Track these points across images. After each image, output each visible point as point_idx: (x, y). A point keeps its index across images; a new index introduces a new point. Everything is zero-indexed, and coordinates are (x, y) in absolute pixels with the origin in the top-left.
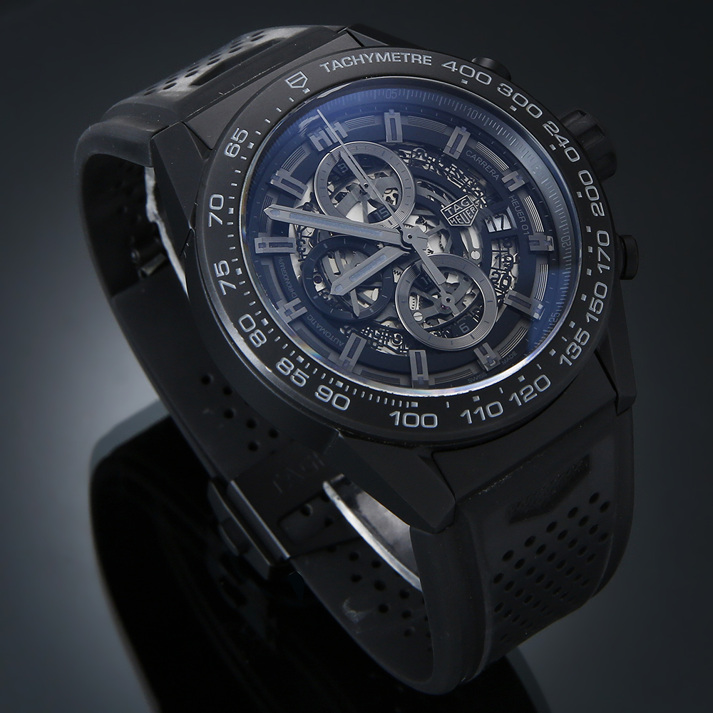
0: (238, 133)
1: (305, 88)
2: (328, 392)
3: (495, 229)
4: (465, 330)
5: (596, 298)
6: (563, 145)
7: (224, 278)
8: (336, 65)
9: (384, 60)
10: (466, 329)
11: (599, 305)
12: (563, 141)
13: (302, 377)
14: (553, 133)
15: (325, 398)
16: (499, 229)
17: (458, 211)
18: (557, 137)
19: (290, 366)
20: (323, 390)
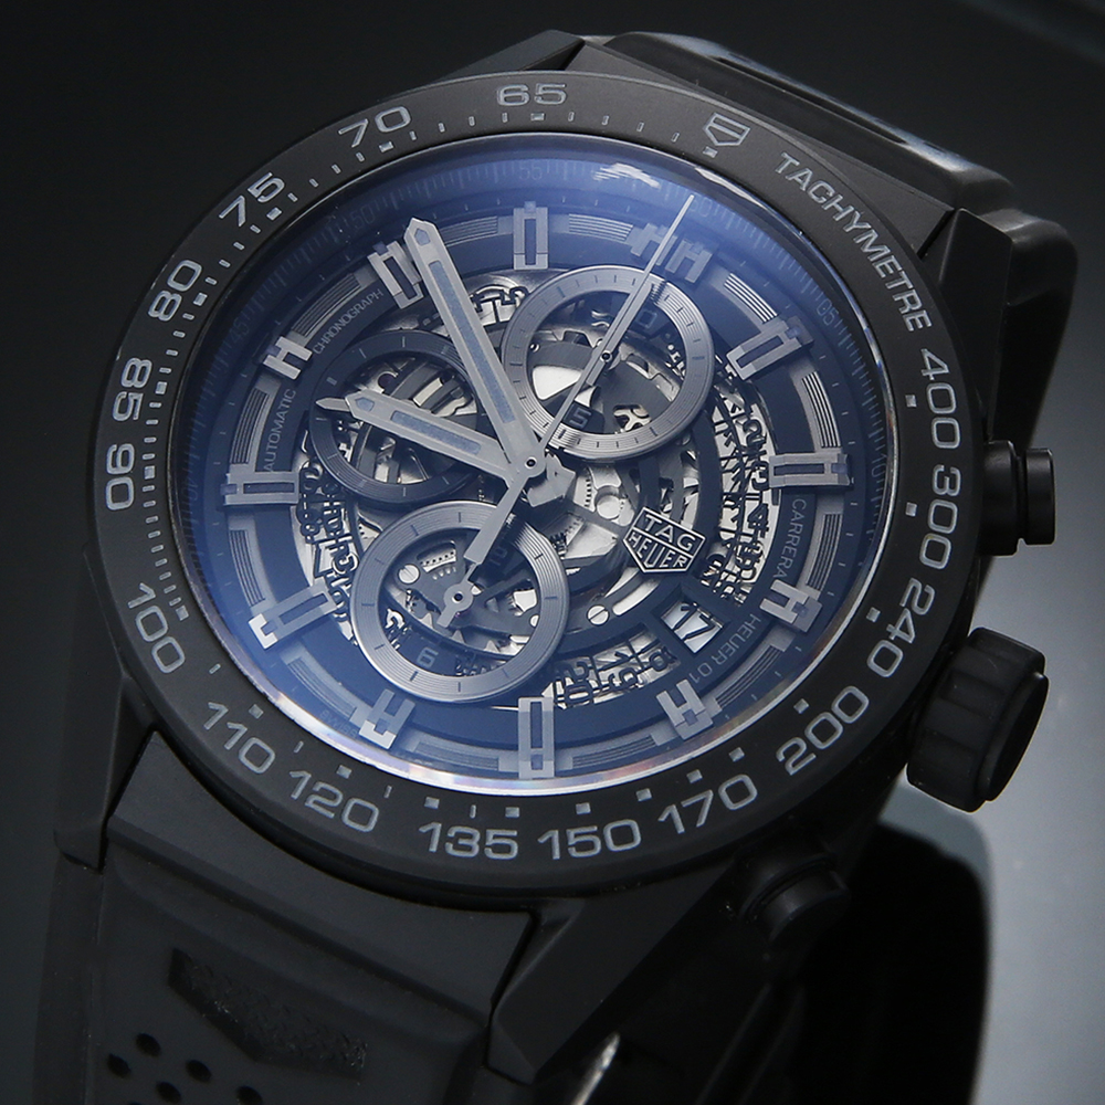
0: (555, 89)
1: (715, 148)
2: (125, 462)
3: (677, 627)
4: (424, 659)
5: (600, 834)
6: (896, 631)
7: (251, 200)
8: (802, 178)
9: (866, 250)
10: (428, 661)
11: (589, 846)
12: (905, 628)
13: (131, 409)
14: (909, 605)
15: (114, 465)
16: (682, 633)
17: (660, 537)
18: (908, 615)
19: (140, 379)
20: (126, 454)
